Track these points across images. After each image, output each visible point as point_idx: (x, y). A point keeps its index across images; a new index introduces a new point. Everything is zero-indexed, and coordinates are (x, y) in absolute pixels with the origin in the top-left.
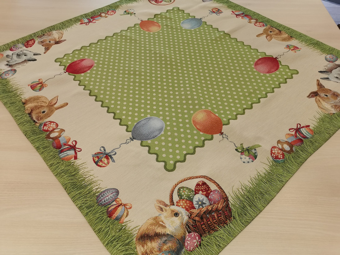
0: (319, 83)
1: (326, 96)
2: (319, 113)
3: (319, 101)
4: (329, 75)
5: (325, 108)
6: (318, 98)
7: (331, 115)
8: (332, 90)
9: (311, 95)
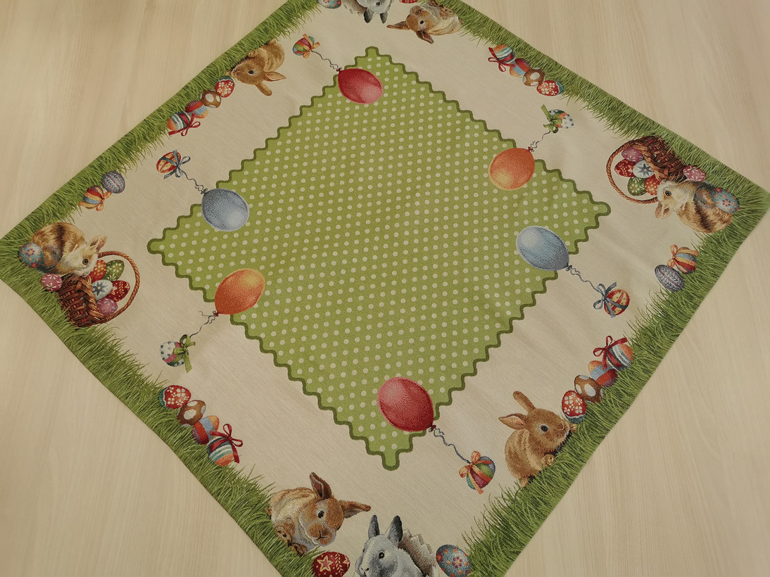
0: (359, 507)
1: (321, 515)
2: (270, 487)
3: (303, 496)
4: (389, 538)
5: (285, 504)
6: (313, 496)
7: (267, 511)
8: (338, 532)
9: (320, 483)
